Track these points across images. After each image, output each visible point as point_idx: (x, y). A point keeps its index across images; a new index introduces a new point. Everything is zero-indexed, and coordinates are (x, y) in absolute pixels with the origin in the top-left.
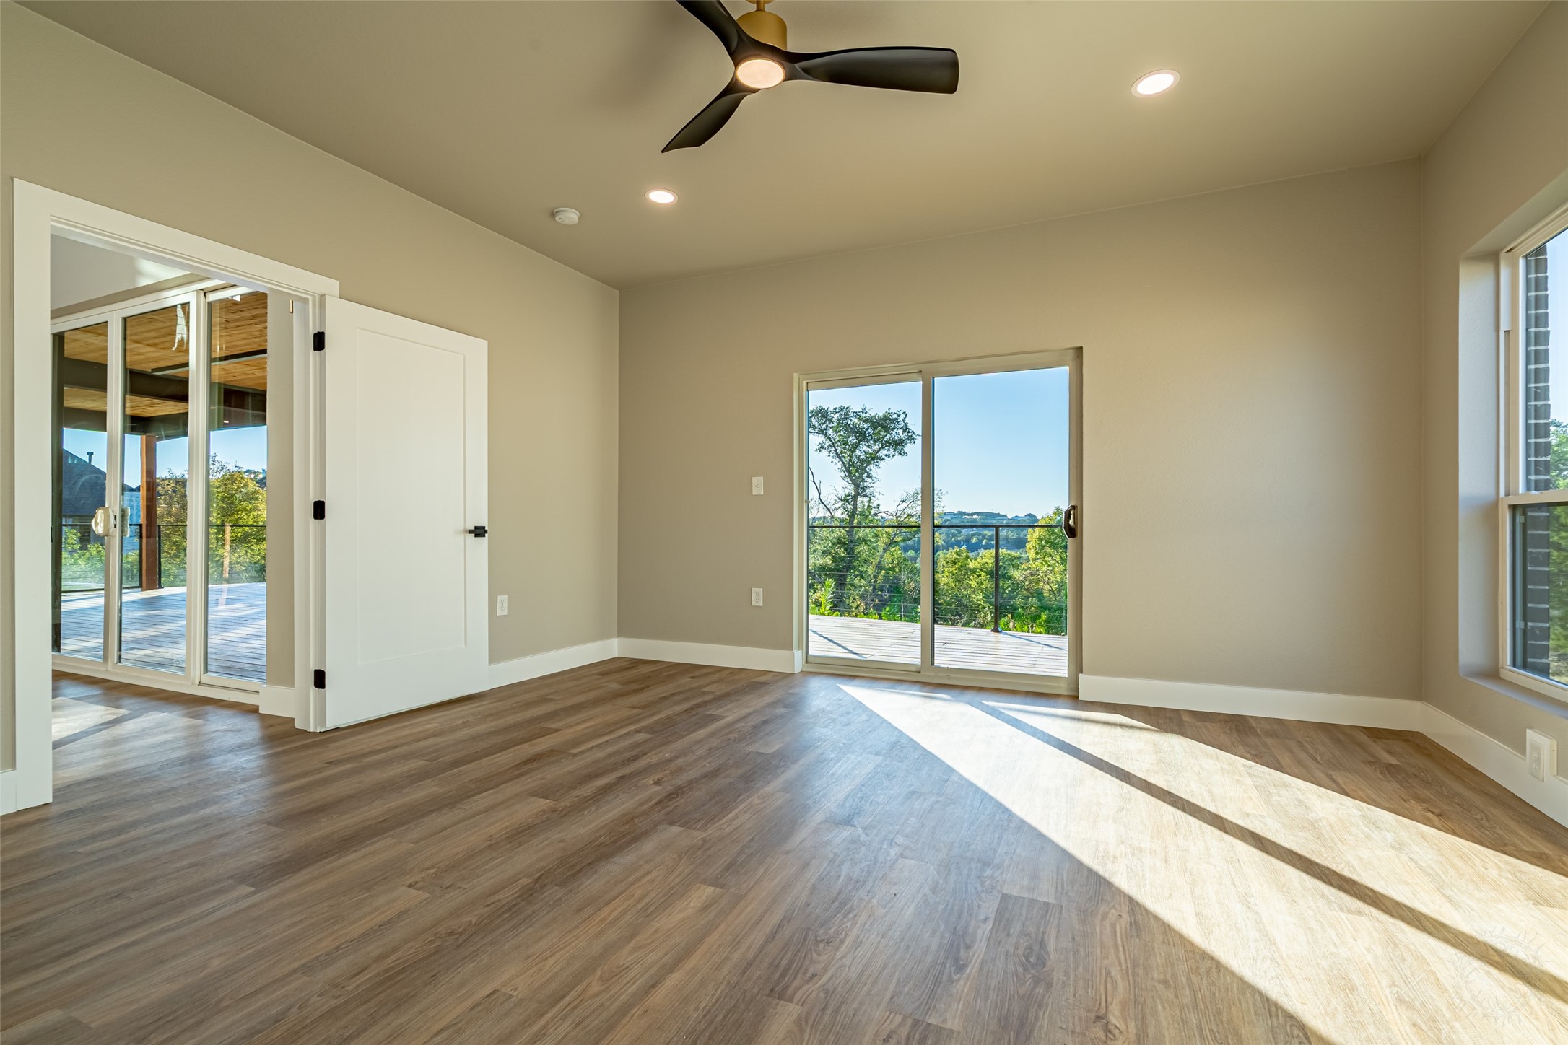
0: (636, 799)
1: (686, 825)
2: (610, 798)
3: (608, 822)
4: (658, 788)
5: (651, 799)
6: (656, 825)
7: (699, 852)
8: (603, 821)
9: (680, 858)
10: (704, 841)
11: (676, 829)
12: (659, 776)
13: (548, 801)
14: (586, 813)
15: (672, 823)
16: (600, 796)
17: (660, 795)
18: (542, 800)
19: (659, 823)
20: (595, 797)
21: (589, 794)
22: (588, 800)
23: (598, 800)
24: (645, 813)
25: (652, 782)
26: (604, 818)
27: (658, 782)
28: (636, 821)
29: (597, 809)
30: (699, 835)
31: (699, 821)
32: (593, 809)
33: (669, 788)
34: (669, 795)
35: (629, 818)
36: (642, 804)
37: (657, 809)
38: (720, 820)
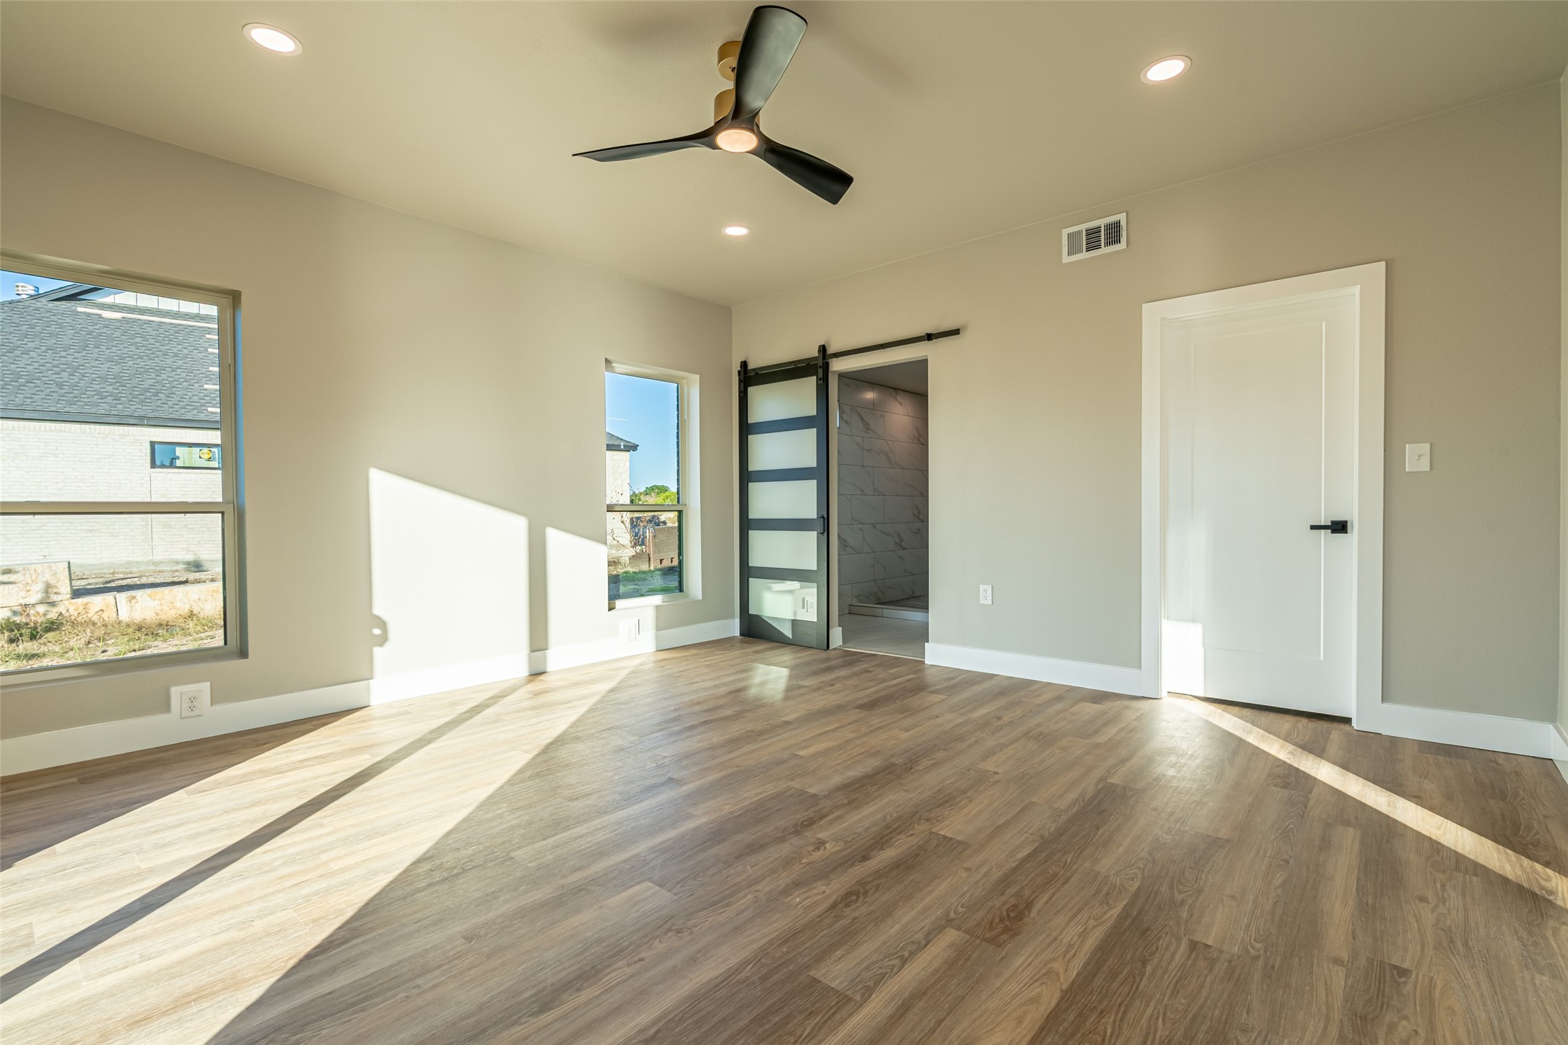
0: (846, 824)
1: (802, 793)
2: (875, 829)
3: (871, 803)
4: (821, 835)
5: (831, 822)
6: (828, 795)
7: (799, 772)
8: (876, 804)
9: (814, 771)
10: (793, 780)
11: (812, 790)
12: (817, 855)
13: (942, 833)
14: (895, 814)
15: (815, 796)
16: (886, 832)
17: (821, 825)
18: (950, 836)
19: (826, 797)
20: (891, 832)
21: (900, 837)
22: (896, 829)
23: (887, 827)
24: (837, 807)
25: (828, 845)
26: (876, 806)
27: (820, 844)
28: (846, 801)
29: (885, 817)
30: (796, 784)
31: (791, 795)
32: (889, 817)
33: (809, 835)
34: (810, 825)
35: (853, 804)
36: (840, 817)
37: (826, 810)
38: (772, 794)
